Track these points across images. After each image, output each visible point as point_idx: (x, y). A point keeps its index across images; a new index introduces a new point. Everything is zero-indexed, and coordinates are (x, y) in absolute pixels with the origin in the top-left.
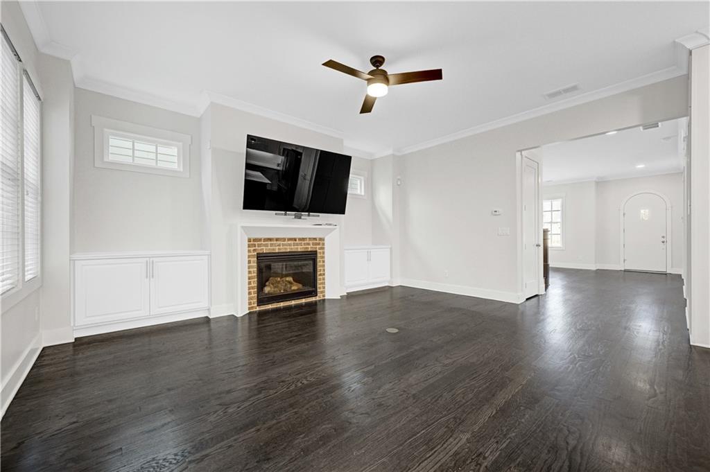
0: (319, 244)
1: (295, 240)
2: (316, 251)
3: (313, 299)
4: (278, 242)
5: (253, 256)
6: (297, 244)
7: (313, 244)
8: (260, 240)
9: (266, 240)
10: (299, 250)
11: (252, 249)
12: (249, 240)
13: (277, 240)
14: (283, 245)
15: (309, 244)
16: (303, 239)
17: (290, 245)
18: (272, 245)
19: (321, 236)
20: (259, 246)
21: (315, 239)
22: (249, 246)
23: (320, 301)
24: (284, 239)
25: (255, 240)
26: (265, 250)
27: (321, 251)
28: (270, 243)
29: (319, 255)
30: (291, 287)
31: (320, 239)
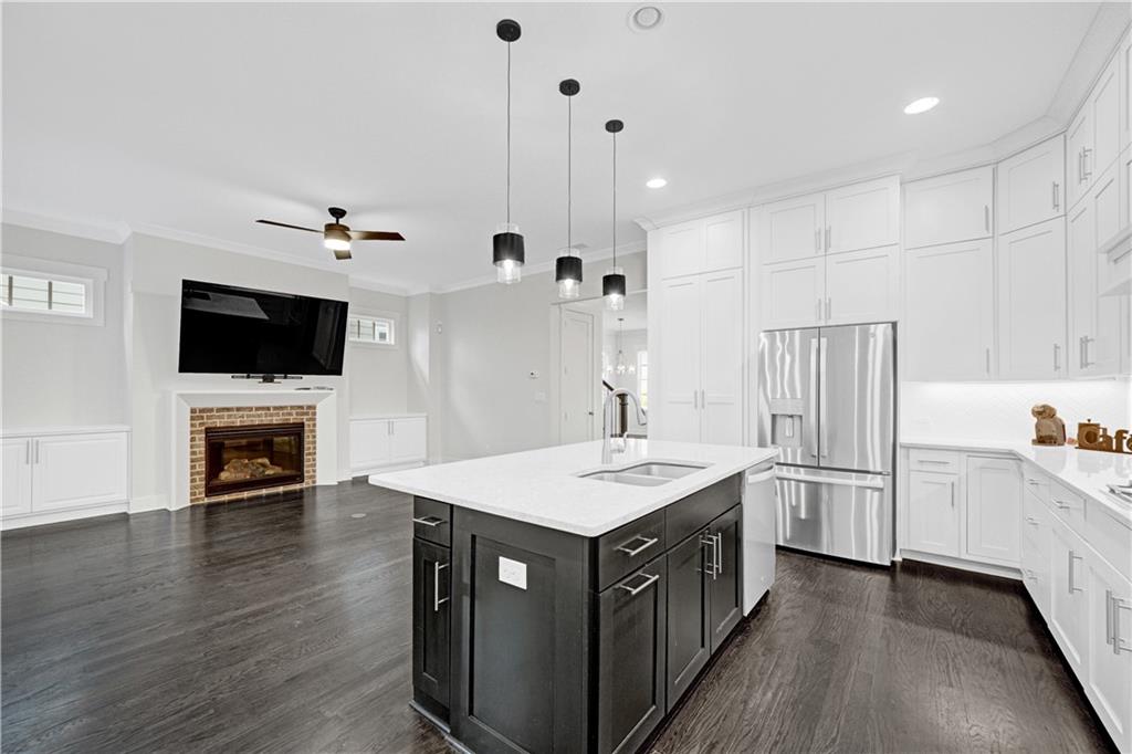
0: (307, 414)
1: (268, 409)
2: (303, 424)
3: (297, 487)
4: (241, 413)
5: (200, 432)
6: (271, 415)
7: (297, 414)
8: (211, 410)
9: (219, 410)
10: (275, 422)
11: (198, 422)
12: (193, 411)
13: (238, 409)
14: (248, 416)
15: (290, 414)
16: (281, 408)
17: (259, 416)
18: (229, 416)
19: (310, 404)
20: (208, 418)
21: (302, 407)
22: (192, 419)
23: (307, 488)
24: (251, 409)
25: (202, 411)
26: (219, 423)
27: (311, 423)
28: (226, 413)
29: (306, 428)
30: (264, 472)
31: (309, 407)
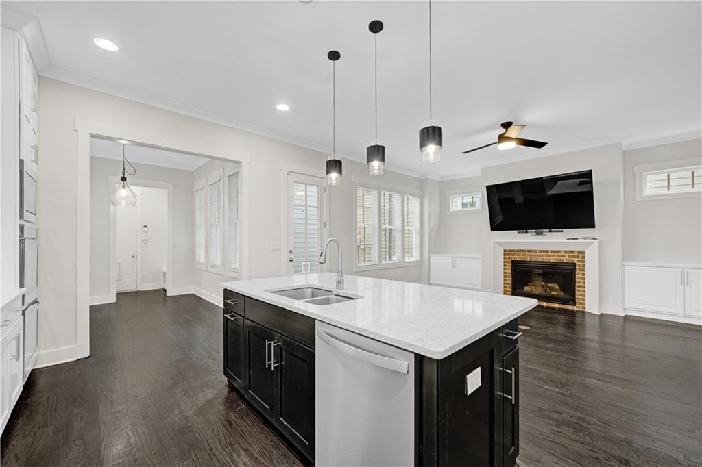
0: (578, 257)
1: (548, 252)
2: (574, 265)
3: (570, 307)
4: (530, 253)
5: (509, 262)
6: (550, 256)
7: (569, 256)
8: (514, 251)
9: (518, 251)
10: (552, 261)
11: (507, 257)
12: (505, 251)
13: (529, 251)
14: (535, 256)
15: (563, 256)
16: (557, 252)
17: (542, 256)
18: (523, 255)
19: (581, 250)
20: (513, 255)
21: (573, 252)
22: (504, 255)
23: (579, 311)
24: (536, 251)
25: (510, 251)
26: (518, 258)
27: (581, 264)
28: (521, 253)
29: (577, 267)
30: (551, 292)
31: (579, 252)
